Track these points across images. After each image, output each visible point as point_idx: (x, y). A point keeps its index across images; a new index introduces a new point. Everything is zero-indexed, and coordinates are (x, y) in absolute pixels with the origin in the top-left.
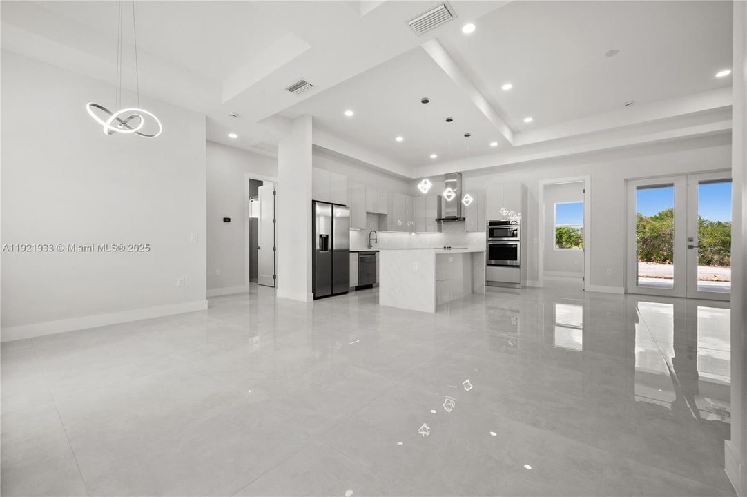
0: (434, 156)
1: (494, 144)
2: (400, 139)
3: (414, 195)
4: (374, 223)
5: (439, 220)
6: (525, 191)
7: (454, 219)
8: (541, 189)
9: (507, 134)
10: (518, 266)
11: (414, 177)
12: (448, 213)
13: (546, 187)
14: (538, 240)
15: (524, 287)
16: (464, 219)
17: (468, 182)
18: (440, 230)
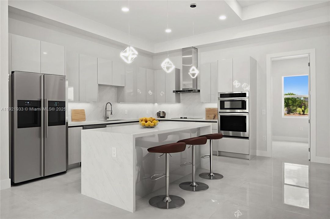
0: (168, 31)
1: (223, 18)
2: (125, 10)
3: (156, 69)
4: (110, 95)
5: (177, 92)
6: (254, 64)
7: (190, 91)
8: (269, 63)
9: (235, 8)
10: (247, 138)
11: (156, 51)
12: (184, 85)
13: (274, 62)
14: (266, 112)
15: (254, 157)
16: (199, 91)
17: (204, 57)
18: (178, 101)
